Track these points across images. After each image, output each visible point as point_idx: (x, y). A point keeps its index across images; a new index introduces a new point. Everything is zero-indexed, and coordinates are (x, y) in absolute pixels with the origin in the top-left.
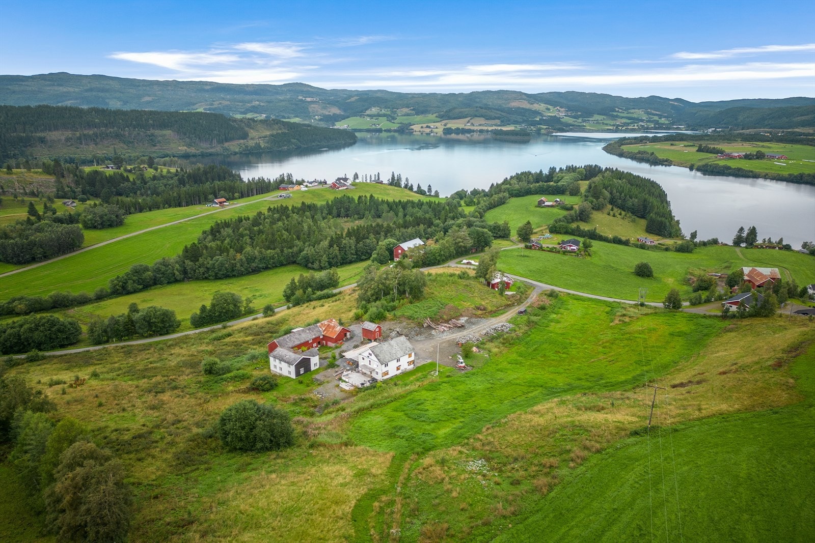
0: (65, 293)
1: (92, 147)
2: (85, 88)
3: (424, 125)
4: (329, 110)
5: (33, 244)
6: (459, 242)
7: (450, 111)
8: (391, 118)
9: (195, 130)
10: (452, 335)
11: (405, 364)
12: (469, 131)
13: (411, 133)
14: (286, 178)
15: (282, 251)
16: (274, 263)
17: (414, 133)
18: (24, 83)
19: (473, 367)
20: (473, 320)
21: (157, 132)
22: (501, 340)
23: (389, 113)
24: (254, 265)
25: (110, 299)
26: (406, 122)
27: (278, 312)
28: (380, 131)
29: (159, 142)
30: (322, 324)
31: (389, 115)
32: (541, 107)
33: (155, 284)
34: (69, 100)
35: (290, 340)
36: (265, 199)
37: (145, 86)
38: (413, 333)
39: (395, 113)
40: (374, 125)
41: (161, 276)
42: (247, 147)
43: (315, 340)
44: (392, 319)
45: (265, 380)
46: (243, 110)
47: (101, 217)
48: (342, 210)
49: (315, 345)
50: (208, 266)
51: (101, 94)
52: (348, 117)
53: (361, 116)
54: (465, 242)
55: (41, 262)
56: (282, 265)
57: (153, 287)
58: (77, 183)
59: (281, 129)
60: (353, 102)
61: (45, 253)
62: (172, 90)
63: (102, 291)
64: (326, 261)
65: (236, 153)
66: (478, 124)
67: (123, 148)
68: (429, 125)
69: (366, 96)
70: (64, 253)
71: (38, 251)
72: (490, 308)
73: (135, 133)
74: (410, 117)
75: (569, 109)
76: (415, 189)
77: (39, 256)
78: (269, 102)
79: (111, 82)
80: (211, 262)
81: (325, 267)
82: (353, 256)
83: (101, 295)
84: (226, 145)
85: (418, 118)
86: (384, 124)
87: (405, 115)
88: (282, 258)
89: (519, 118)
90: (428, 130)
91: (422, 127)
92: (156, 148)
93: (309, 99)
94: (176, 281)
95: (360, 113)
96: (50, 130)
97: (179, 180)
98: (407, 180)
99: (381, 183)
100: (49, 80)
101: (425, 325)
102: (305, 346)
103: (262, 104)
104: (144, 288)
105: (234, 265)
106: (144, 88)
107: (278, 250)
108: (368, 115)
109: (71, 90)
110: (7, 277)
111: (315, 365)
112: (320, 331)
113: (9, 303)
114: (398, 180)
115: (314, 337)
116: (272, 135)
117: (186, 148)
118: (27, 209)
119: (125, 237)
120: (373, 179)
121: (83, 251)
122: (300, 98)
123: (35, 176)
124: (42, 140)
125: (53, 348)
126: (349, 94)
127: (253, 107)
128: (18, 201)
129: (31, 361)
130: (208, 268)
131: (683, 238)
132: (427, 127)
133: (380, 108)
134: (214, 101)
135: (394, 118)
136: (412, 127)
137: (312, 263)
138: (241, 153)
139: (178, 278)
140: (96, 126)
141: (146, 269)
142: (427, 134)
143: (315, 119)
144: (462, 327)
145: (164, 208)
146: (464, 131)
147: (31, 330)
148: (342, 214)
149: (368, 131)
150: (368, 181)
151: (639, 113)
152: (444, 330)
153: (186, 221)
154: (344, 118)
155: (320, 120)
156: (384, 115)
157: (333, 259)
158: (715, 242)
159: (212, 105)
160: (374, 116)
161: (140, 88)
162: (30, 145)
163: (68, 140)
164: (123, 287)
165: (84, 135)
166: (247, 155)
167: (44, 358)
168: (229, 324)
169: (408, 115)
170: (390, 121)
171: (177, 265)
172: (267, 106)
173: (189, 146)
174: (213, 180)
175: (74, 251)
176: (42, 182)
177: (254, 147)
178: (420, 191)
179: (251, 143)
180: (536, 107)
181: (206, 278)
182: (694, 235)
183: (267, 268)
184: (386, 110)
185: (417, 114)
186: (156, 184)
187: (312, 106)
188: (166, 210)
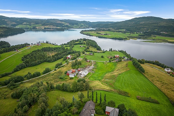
4: (12, 23)
7: (44, 24)
8: (30, 25)
12: (50, 28)
13: (36, 29)
26: (35, 26)
28: (28, 28)
32: (64, 23)
52: (18, 25)
60: (19, 21)
66: (51, 27)
75: (69, 23)
85: (37, 25)
86: (28, 26)
87: (33, 24)
89: (60, 25)
90: (40, 28)
93: (6, 20)
95: (21, 24)
99: (44, 43)
108: (24, 24)
114: (48, 42)
122: (3, 20)
131: (102, 50)
133: (26, 22)
146: (49, 28)
149: (25, 28)
151: (82, 24)
155: (11, 26)
158: (107, 51)
178: (53, 44)
180: (62, 23)
182: (104, 50)
184: (28, 23)
185: (36, 24)
187: (7, 22)
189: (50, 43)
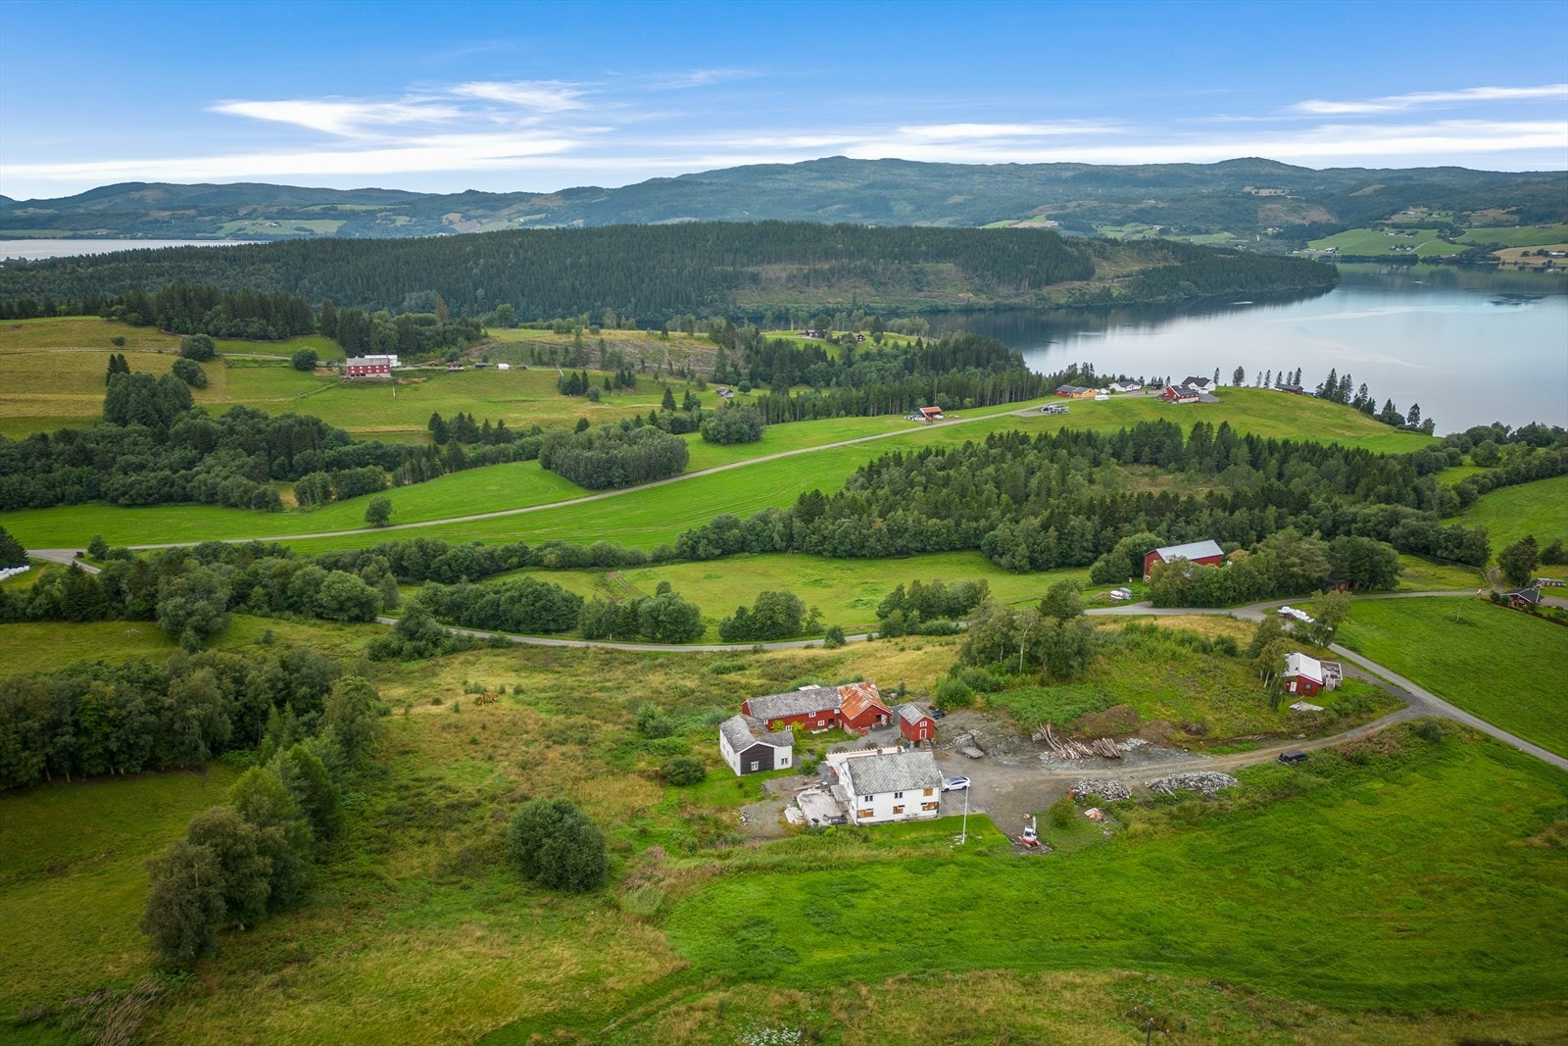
0: (613, 546)
1: (822, 291)
2: (866, 182)
3: (1534, 250)
4: (1304, 214)
5: (611, 462)
6: (1293, 565)
8: (1447, 232)
9: (996, 261)
10: (1081, 771)
11: (914, 804)
13: (1493, 266)
14: (1079, 372)
15: (958, 524)
16: (937, 543)
17: (1500, 267)
18: (780, 177)
19: (1054, 848)
20: (1158, 750)
21: (929, 266)
22: (1174, 809)
23: (1449, 220)
24: (900, 542)
25: (673, 564)
26: (1487, 241)
27: (851, 643)
28: (1412, 260)
29: (929, 284)
30: (847, 689)
31: (1447, 225)
33: (742, 550)
34: (836, 203)
35: (774, 705)
36: (1013, 413)
37: (961, 176)
38: (1001, 746)
39: (1463, 220)
40: (1402, 247)
41: (753, 538)
42: (1083, 295)
43: (821, 714)
44: (980, 709)
45: (681, 767)
46: (1119, 218)
47: (728, 426)
48: (1147, 449)
49: (821, 723)
50: (826, 533)
51: (885, 193)
52: (1343, 230)
53: (1374, 227)
54: (1307, 566)
55: (619, 489)
56: (953, 549)
57: (737, 555)
58: (748, 359)
59: (1165, 259)
60: (1368, 197)
61: (627, 476)
62: (1003, 182)
63: (663, 549)
64: (1024, 557)
65: (1059, 307)
67: (869, 294)
68: (1545, 248)
69: (1401, 183)
70: (655, 479)
71: (617, 473)
72: (1217, 732)
73: (893, 267)
74: (1501, 229)
76: (1379, 410)
77: (617, 480)
78: (1176, 200)
79: (907, 171)
80: (830, 527)
81: (1021, 567)
82: (1084, 553)
83: (660, 556)
84: (1045, 290)
85: (1522, 232)
86: (1426, 244)
87: (1488, 226)
88: (955, 537)
90: (1540, 261)
91: (1525, 254)
92: (921, 294)
93: (1264, 192)
94: (775, 550)
95: (1374, 220)
96: (769, 263)
97: (906, 362)
98: (1364, 388)
99: (1299, 391)
100: (817, 171)
101: (1036, 737)
102: (801, 722)
103: (1161, 205)
104: (722, 554)
105: (866, 538)
106: (957, 179)
107: (949, 521)
108: (1394, 226)
109: (843, 185)
110: (567, 506)
111: (784, 761)
112: (837, 701)
113: (540, 549)
114: (1342, 387)
115: (820, 708)
116: (1143, 272)
117: (971, 295)
118: (662, 398)
119: (749, 462)
120: (1284, 382)
121: (686, 477)
122: (1247, 189)
123: (696, 344)
124: (755, 279)
125: (533, 632)
126: (1359, 177)
127: (1142, 210)
128: (659, 383)
129: (494, 646)
130: (825, 538)
132: (1540, 253)
133: (1430, 208)
134: (1068, 201)
135: (1457, 232)
136: (1497, 253)
137: (1001, 556)
138: (1069, 307)
139: (778, 546)
140: (837, 255)
141: (735, 524)
142: (1536, 270)
143: (1266, 234)
144: (1116, 759)
145: (838, 415)
147: (513, 601)
148: (1144, 458)
149: (1382, 260)
150: (1272, 386)
152: (1069, 757)
153: (854, 444)
154: (1329, 230)
155: (1276, 236)
156: (1435, 225)
157: (1042, 552)
159: (1063, 207)
160: (1409, 226)
161: (950, 180)
162: (736, 287)
163: (791, 278)
164: (694, 549)
165: (815, 271)
166: (1080, 310)
167: (510, 645)
168: (766, 646)
169: (1498, 224)
170: (1445, 238)
171: (781, 524)
172: (1169, 208)
173: (977, 291)
174: (965, 364)
175: (670, 477)
176: (702, 355)
177: (1099, 295)
178: (1390, 418)
179: (1094, 287)
181: (819, 553)
183: (923, 551)
184: (1444, 213)
185: (1523, 223)
186: (865, 368)
187: (1268, 206)
188: (839, 419)
189: (1357, 403)
